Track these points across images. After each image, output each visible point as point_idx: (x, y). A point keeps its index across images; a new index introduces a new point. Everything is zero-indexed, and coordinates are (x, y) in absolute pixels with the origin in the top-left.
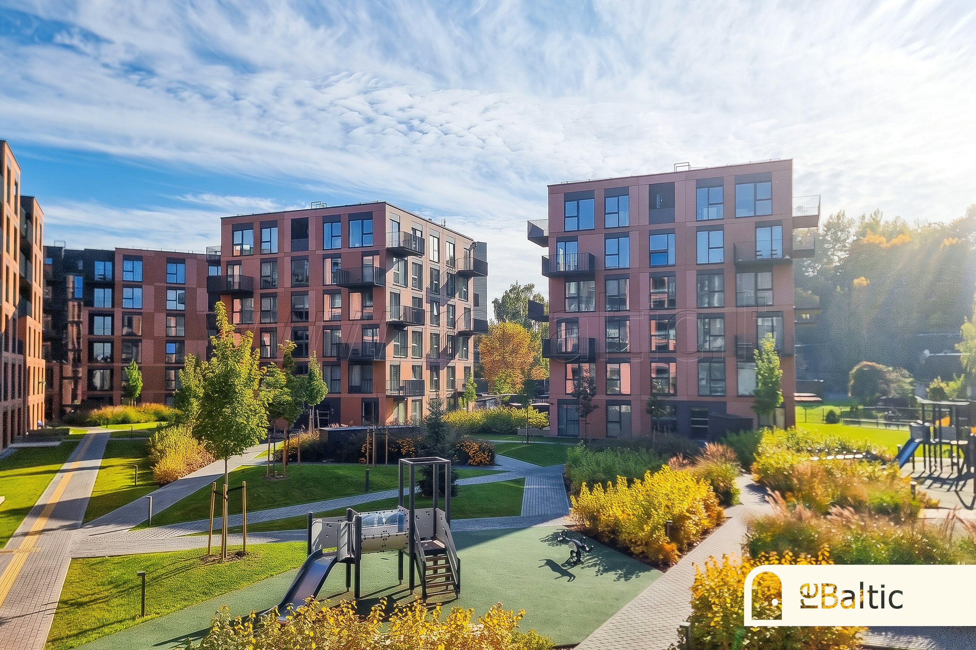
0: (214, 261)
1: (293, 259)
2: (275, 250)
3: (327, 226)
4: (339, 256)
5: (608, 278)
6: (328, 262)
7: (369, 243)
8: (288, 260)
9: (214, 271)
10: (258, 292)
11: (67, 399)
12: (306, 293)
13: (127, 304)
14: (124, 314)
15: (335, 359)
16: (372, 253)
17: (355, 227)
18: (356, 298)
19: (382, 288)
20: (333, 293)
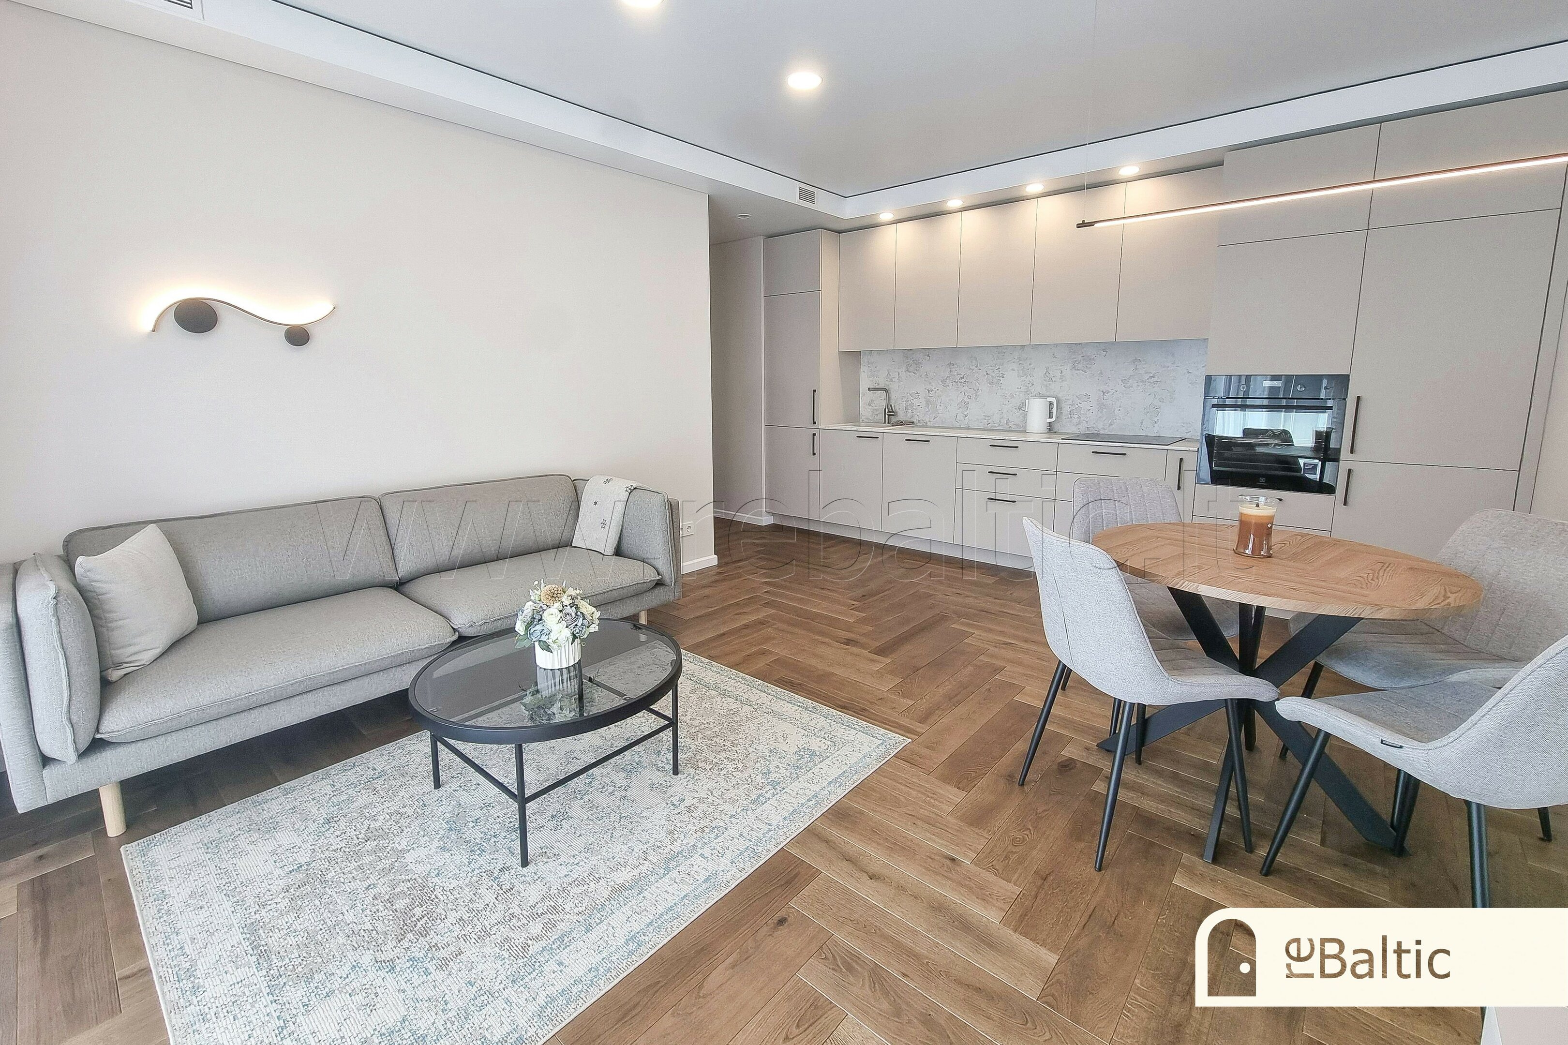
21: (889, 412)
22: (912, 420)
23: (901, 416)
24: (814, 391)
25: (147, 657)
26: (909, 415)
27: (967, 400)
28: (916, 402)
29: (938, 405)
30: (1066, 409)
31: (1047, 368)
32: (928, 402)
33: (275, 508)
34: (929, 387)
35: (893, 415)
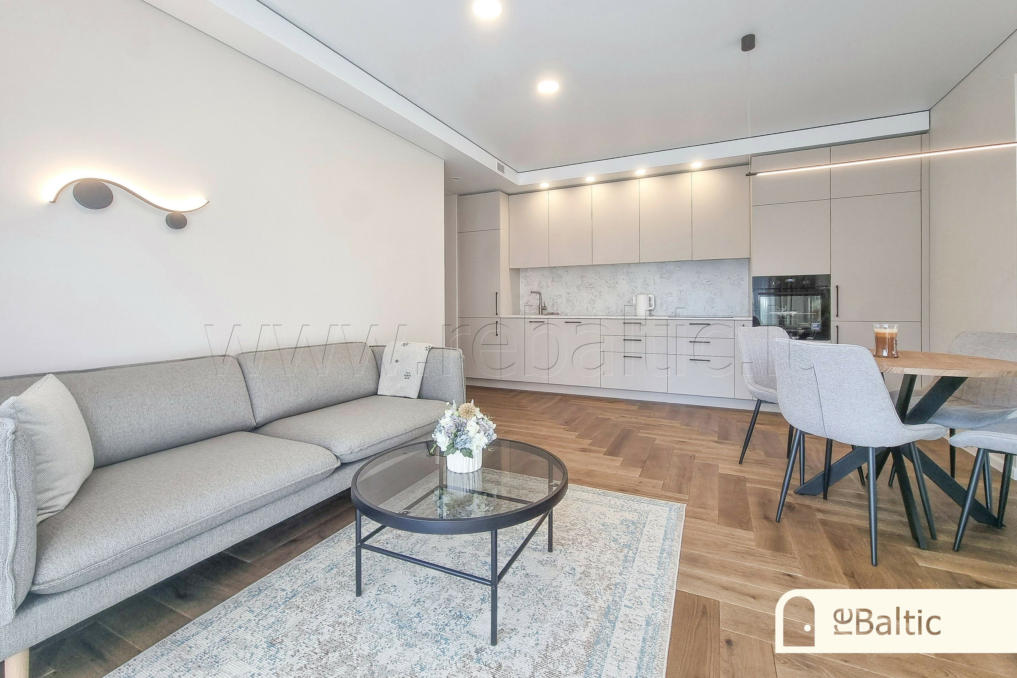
21: (542, 307)
22: (558, 312)
23: (550, 310)
24: (497, 293)
25: (63, 501)
26: (555, 309)
27: (593, 298)
28: (560, 301)
29: (575, 302)
30: (658, 302)
31: (645, 278)
32: (568, 301)
33: (151, 364)
34: (568, 291)
35: (545, 309)
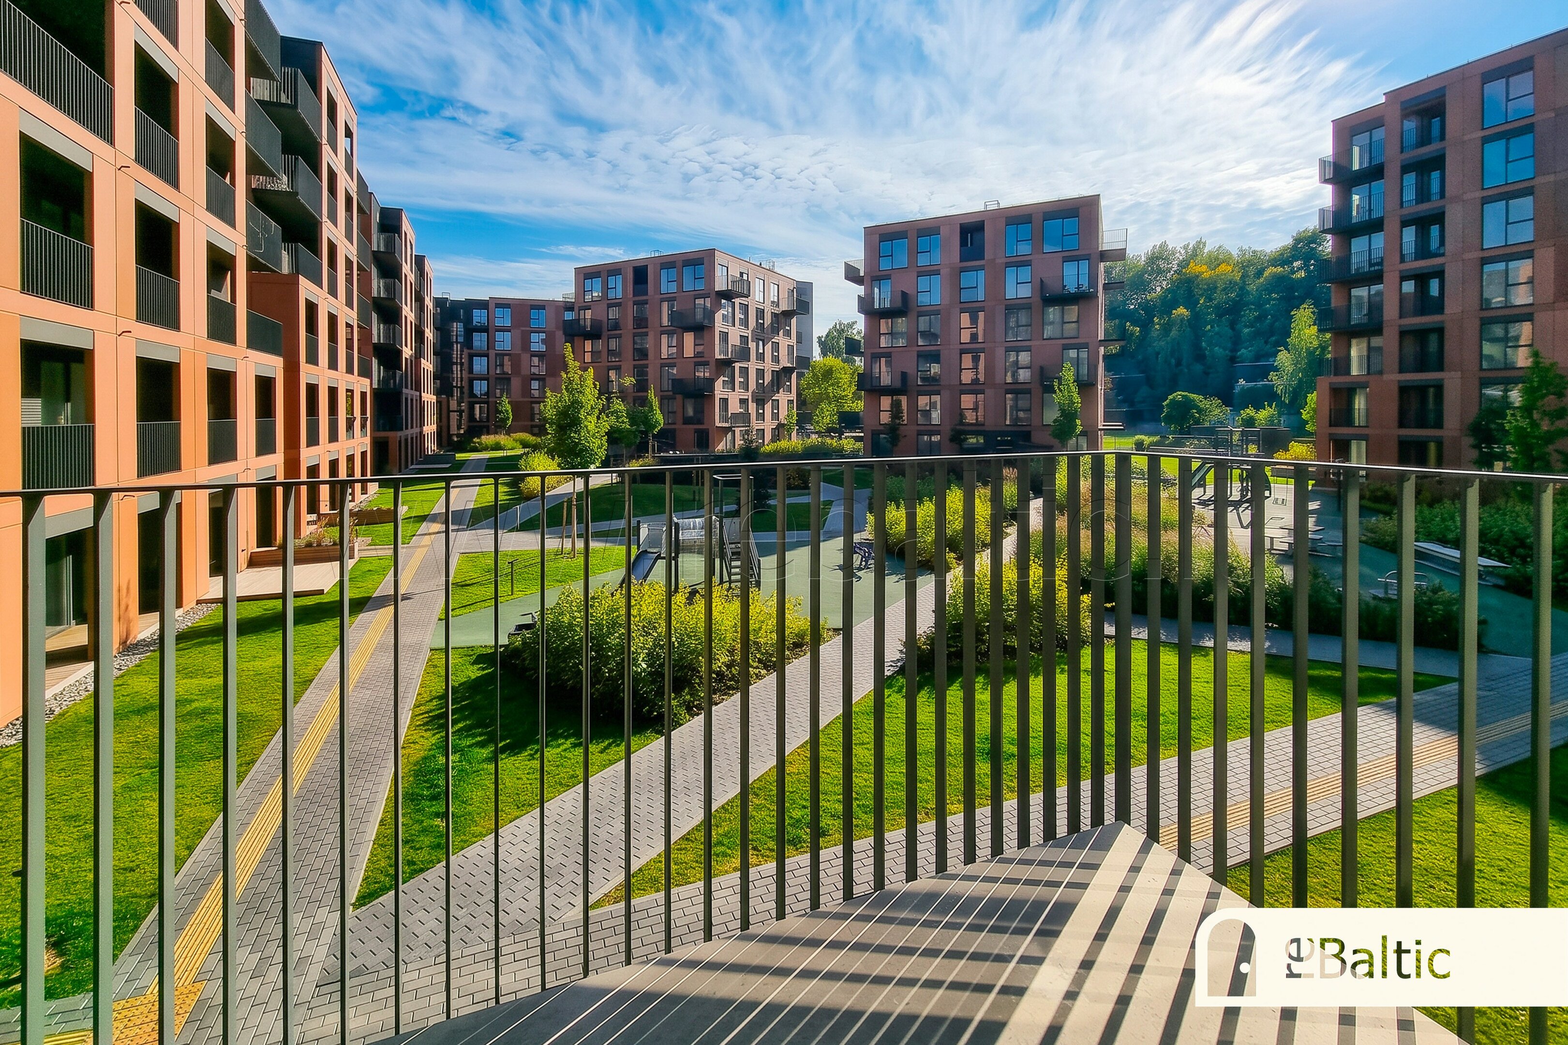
0: (569, 307)
1: (635, 303)
2: (620, 295)
3: (664, 273)
4: (673, 299)
5: (920, 315)
6: (665, 305)
7: (700, 286)
8: (631, 304)
9: (569, 316)
10: (605, 334)
11: (454, 430)
12: (646, 334)
13: (498, 347)
14: (497, 355)
15: (671, 393)
16: (704, 297)
17: (687, 272)
18: (689, 338)
19: (712, 328)
20: (670, 334)
